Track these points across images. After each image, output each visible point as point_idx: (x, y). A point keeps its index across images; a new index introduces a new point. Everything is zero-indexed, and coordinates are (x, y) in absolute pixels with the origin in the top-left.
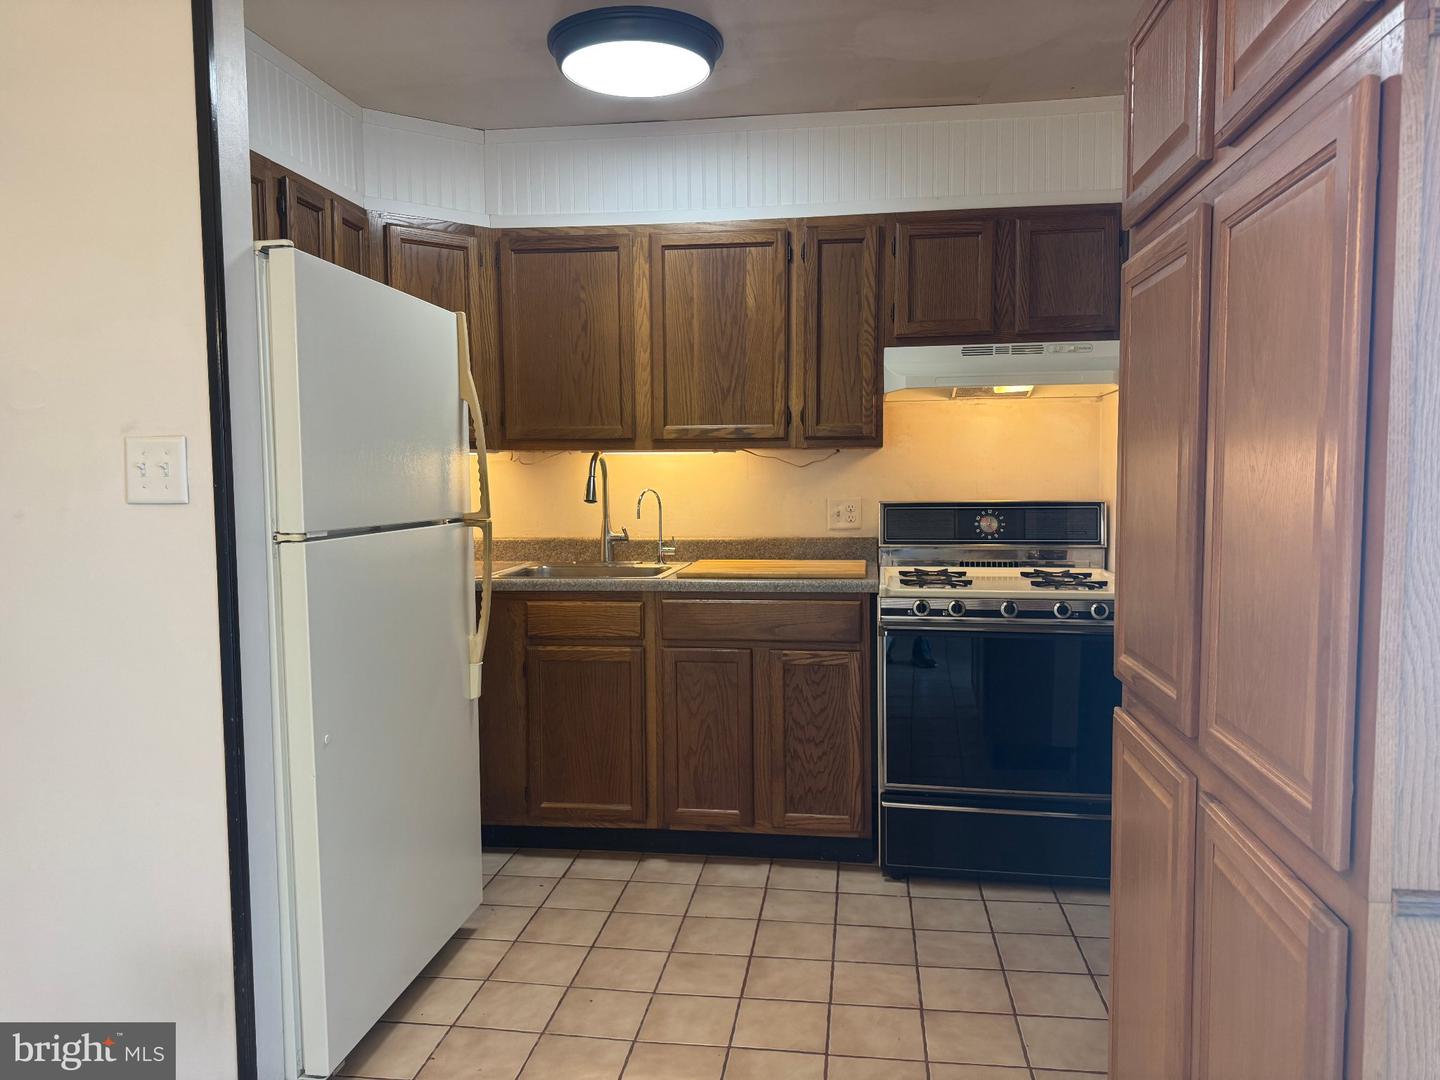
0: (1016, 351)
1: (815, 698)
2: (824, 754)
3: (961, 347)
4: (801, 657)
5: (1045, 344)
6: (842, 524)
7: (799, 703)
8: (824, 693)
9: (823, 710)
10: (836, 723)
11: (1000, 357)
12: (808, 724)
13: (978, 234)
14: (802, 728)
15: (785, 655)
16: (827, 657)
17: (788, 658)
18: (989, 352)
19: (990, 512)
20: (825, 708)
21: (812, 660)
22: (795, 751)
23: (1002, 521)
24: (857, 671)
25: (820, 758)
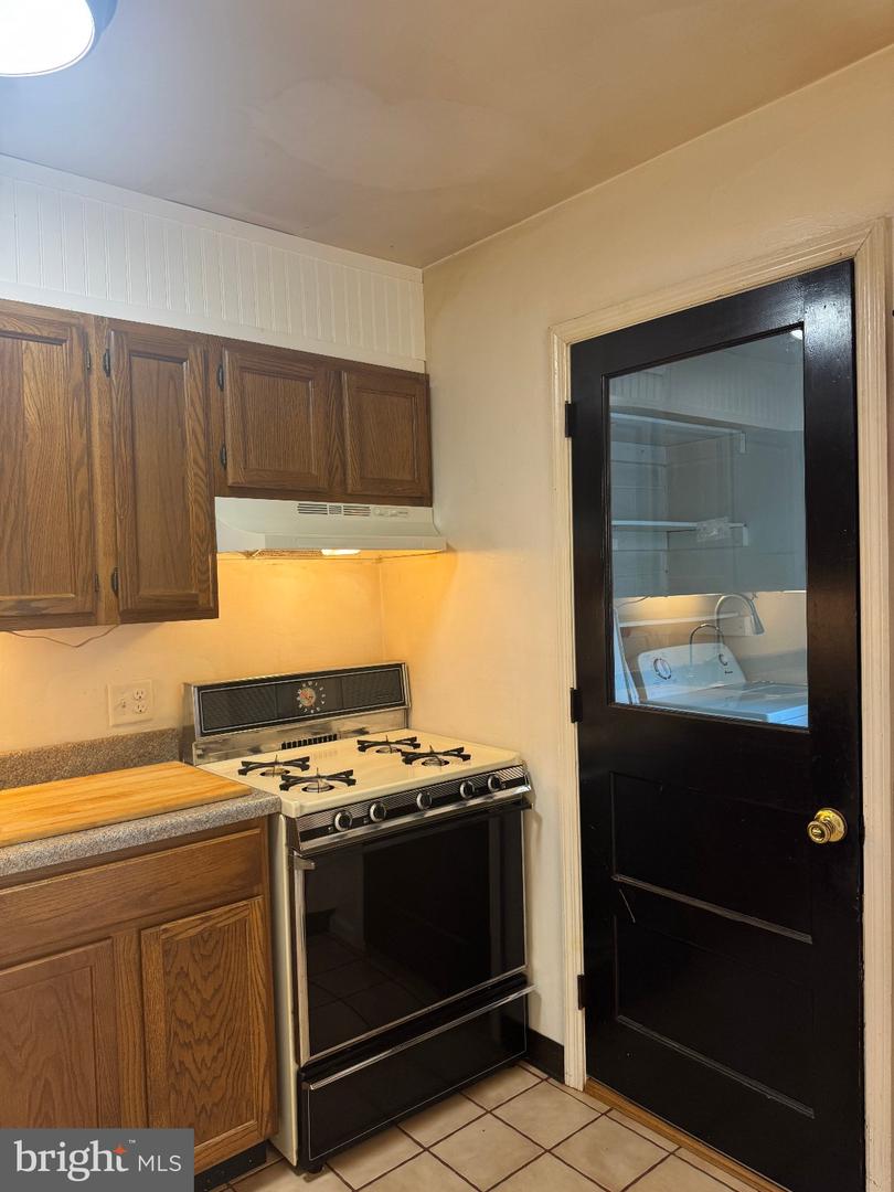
0: (348, 512)
1: (205, 978)
2: (220, 1050)
3: (297, 503)
4: (187, 927)
5: (372, 506)
6: (130, 717)
7: (185, 993)
8: (218, 967)
9: (217, 991)
10: (235, 1000)
11: (334, 518)
12: (198, 1017)
13: (310, 379)
14: (190, 1026)
15: (165, 931)
16: (221, 916)
17: (168, 935)
18: (323, 511)
19: (310, 683)
20: (220, 986)
21: (202, 927)
22: (181, 1063)
23: (322, 692)
24: (259, 921)
25: (215, 1059)
